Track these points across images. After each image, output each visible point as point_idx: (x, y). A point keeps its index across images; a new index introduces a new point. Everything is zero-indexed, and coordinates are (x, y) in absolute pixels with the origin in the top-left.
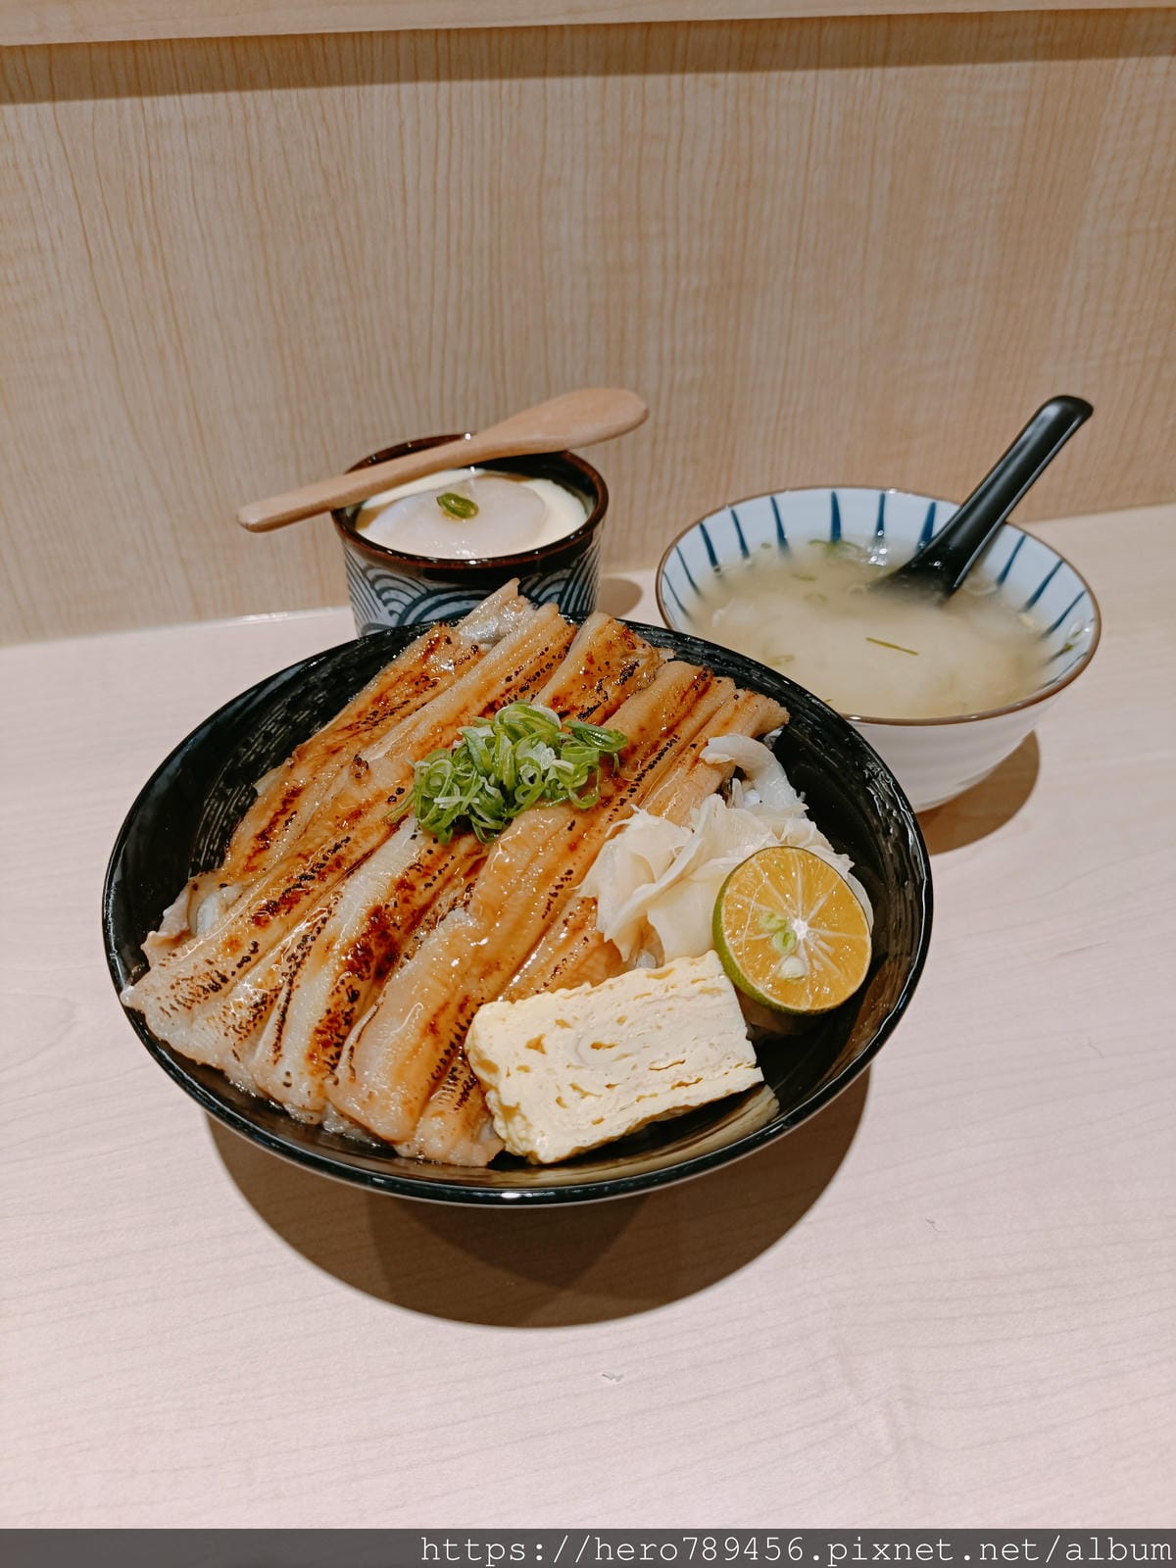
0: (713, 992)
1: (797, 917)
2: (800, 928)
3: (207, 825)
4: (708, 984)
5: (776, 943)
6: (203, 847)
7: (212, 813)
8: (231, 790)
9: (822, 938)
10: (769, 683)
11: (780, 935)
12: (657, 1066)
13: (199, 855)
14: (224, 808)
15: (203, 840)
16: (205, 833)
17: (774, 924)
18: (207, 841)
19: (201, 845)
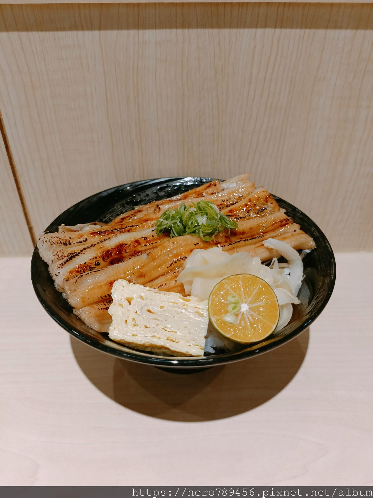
0: (201, 315)
1: (246, 303)
2: (244, 308)
3: (113, 211)
4: (200, 311)
5: (230, 308)
6: (108, 216)
7: (117, 209)
8: (127, 205)
9: (252, 315)
10: (316, 233)
11: (233, 305)
12: (166, 329)
13: (105, 217)
14: (121, 209)
15: (109, 214)
16: (110, 213)
17: (233, 300)
18: (110, 215)
19: (107, 215)
